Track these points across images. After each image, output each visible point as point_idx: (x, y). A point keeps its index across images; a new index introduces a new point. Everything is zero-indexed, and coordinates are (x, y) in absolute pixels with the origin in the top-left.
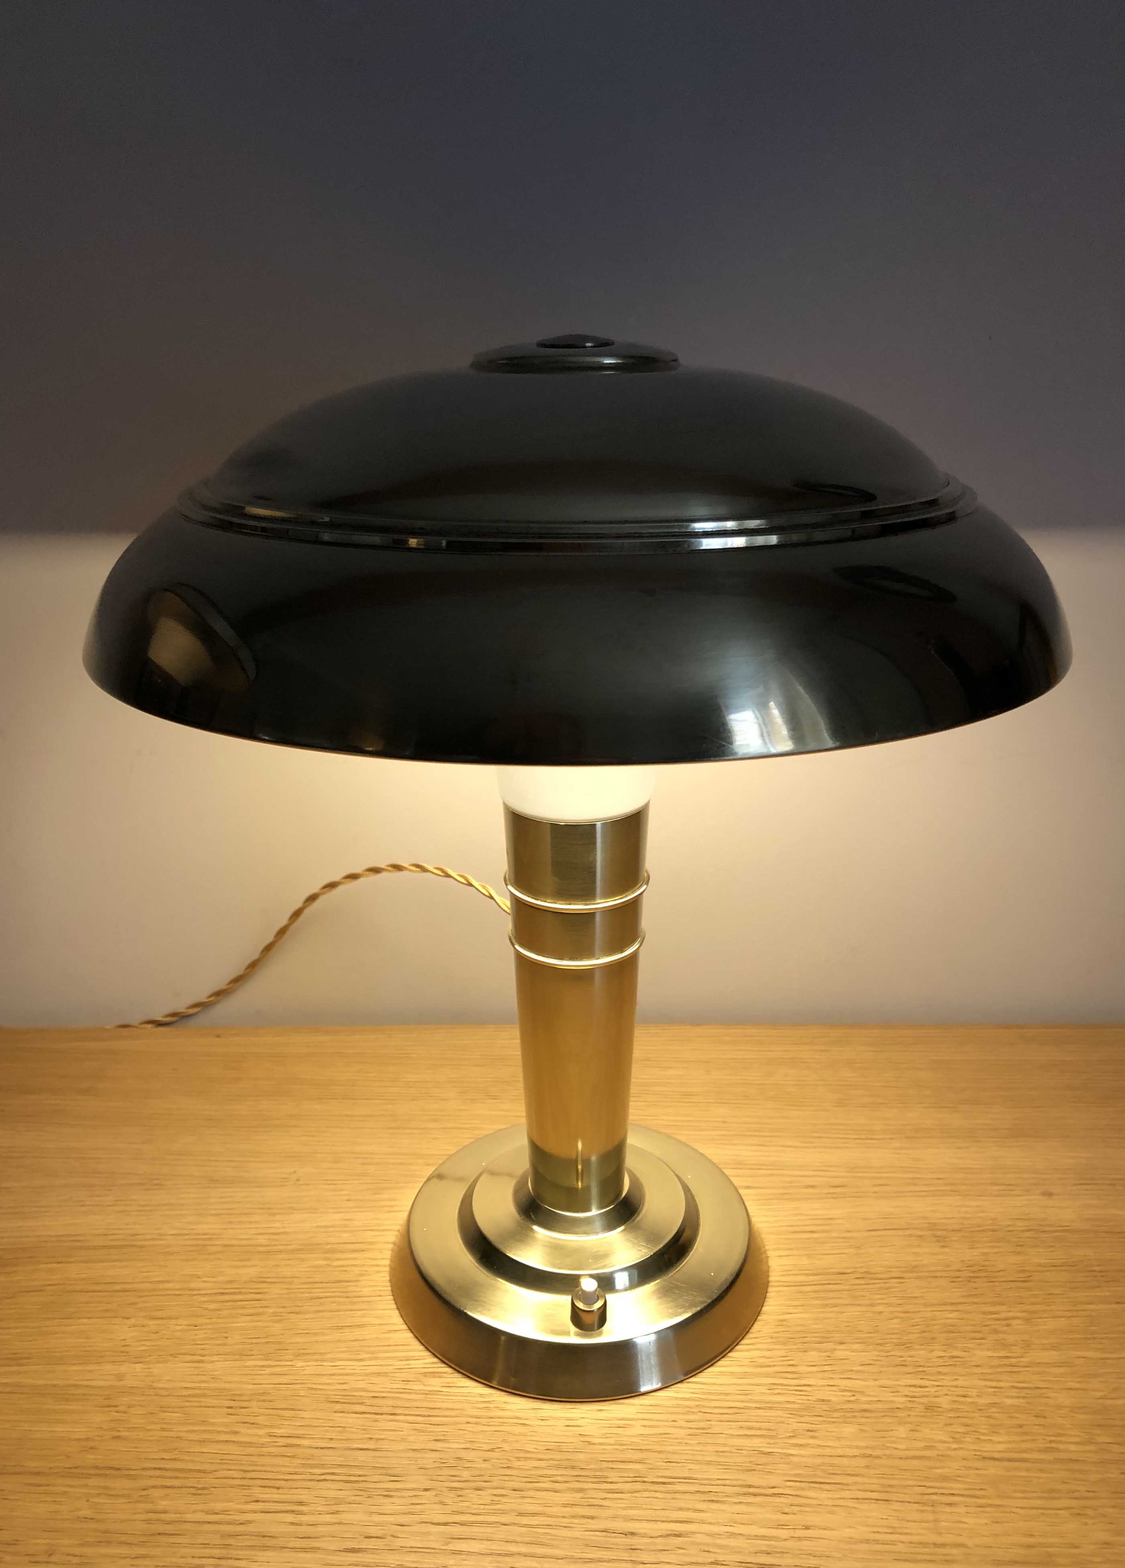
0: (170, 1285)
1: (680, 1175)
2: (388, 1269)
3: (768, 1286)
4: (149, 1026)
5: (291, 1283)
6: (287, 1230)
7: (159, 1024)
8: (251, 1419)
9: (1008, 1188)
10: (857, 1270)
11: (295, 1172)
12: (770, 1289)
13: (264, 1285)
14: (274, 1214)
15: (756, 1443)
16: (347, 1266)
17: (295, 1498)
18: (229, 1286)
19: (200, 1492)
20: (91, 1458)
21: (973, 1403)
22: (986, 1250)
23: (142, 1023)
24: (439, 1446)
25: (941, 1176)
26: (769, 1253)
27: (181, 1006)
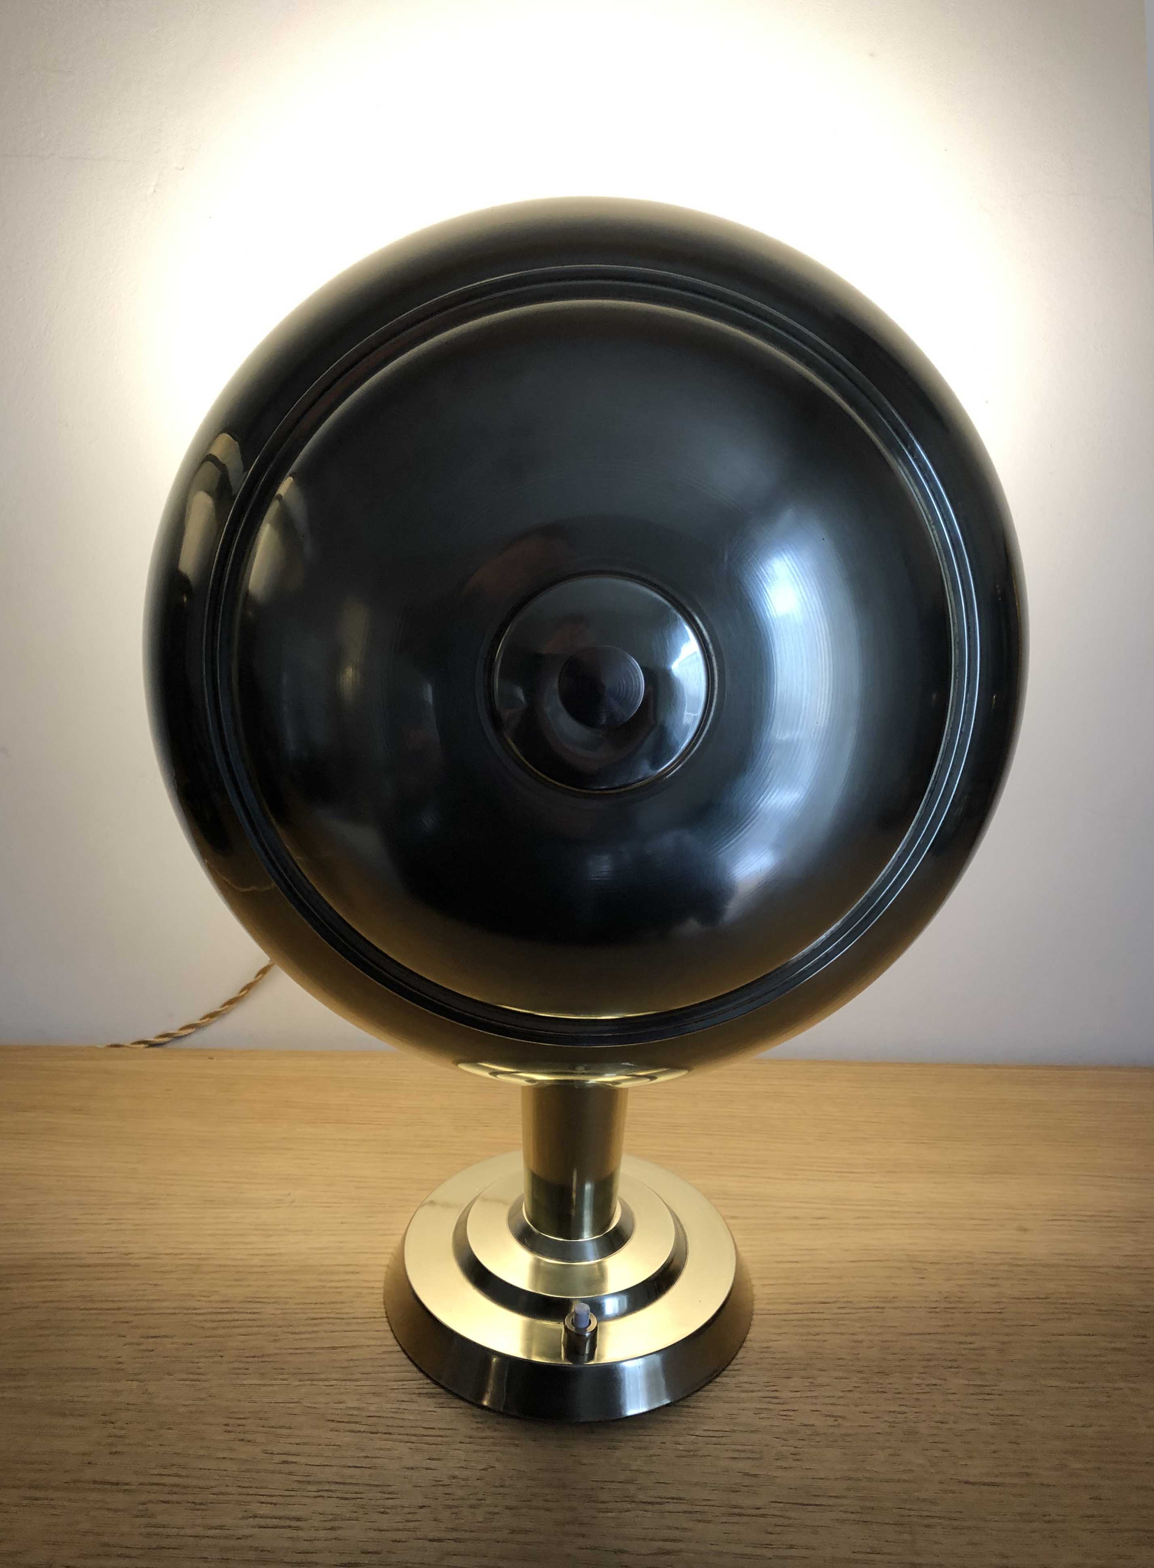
0: (165, 1304)
1: (670, 1205)
2: (382, 1291)
3: (752, 1314)
4: (142, 1046)
5: (286, 1303)
6: (282, 1251)
7: (151, 1045)
8: (249, 1437)
9: (983, 1222)
10: (840, 1299)
11: (289, 1194)
12: (754, 1317)
13: (260, 1305)
14: (270, 1236)
15: (741, 1465)
16: (341, 1287)
17: (293, 1514)
18: (224, 1305)
19: (198, 1507)
20: (89, 1474)
21: (950, 1429)
22: (962, 1282)
23: (134, 1043)
24: (433, 1464)
25: (921, 1210)
26: (754, 1282)
27: (173, 1027)
